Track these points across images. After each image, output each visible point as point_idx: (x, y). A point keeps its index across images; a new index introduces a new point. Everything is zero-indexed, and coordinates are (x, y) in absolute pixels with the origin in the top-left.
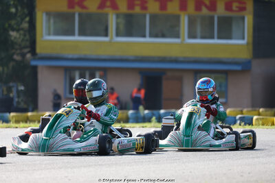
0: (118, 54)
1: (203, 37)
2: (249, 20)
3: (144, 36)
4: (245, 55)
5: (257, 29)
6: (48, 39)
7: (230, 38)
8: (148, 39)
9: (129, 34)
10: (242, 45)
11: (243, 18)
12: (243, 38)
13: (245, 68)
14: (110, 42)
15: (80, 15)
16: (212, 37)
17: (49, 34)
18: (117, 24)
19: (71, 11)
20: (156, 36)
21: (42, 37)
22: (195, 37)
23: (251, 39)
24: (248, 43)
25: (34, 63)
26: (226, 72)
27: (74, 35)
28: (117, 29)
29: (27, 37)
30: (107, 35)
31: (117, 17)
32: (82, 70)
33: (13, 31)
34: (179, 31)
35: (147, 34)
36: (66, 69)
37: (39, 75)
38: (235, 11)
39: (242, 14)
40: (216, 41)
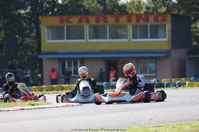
0: (91, 49)
1: (141, 38)
2: (168, 26)
3: (106, 38)
4: (167, 47)
5: (173, 32)
6: (48, 42)
7: (157, 38)
8: (108, 40)
9: (97, 37)
10: (165, 41)
11: (165, 26)
12: (165, 37)
13: (167, 55)
14: (86, 42)
15: (67, 26)
16: (147, 38)
17: (49, 39)
18: (89, 31)
19: (62, 25)
20: (113, 38)
21: (45, 41)
22: (136, 38)
23: (170, 38)
24: (168, 40)
25: (40, 56)
26: (156, 58)
27: (64, 39)
28: (89, 34)
29: (35, 41)
30: (83, 39)
31: (89, 28)
32: (69, 60)
33: (27, 38)
34: (127, 34)
35: (108, 37)
36: (60, 59)
37: (44, 64)
38: (160, 21)
39: (164, 23)
40: (149, 40)
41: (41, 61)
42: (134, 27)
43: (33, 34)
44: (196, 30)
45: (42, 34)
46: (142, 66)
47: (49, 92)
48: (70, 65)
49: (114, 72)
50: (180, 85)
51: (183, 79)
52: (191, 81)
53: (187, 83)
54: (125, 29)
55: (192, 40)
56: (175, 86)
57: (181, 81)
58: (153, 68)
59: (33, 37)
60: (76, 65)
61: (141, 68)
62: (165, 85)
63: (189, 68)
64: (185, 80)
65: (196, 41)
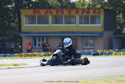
1: (84, 24)
2: (102, 17)
3: (63, 24)
4: (101, 30)
5: (105, 20)
6: (26, 26)
7: (95, 24)
8: (64, 25)
9: (56, 23)
10: (99, 26)
11: (100, 16)
12: (100, 24)
13: (101, 35)
14: (50, 26)
15: (38, 16)
17: (26, 24)
18: (52, 19)
19: (34, 15)
20: (67, 24)
21: (24, 25)
22: (82, 24)
23: (103, 24)
24: (102, 25)
25: (20, 35)
26: (94, 37)
27: (36, 24)
28: (52, 21)
29: (18, 25)
30: (48, 24)
31: (52, 17)
32: (39, 37)
33: (12, 23)
34: (76, 21)
35: (64, 23)
36: (33, 37)
37: (23, 40)
38: (97, 13)
39: (99, 14)
40: (90, 25)
41: (21, 38)
42: (81, 17)
43: (16, 20)
44: (119, 19)
45: (22, 20)
46: (85, 42)
47: (26, 57)
48: (39, 40)
50: (109, 54)
52: (116, 52)
53: (114, 53)
54: (75, 18)
55: (117, 26)
56: (106, 55)
57: (110, 51)
58: (92, 43)
59: (16, 22)
60: (43, 40)
61: (84, 43)
62: (100, 54)
63: (115, 43)
64: (112, 51)
65: (119, 26)
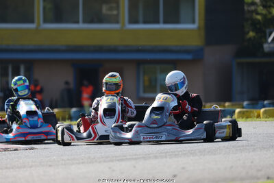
1: (145, 22)
3: (77, 22)
4: (196, 42)
5: (209, 10)
7: (177, 22)
8: (81, 26)
9: (58, 19)
10: (192, 30)
12: (193, 22)
13: (196, 56)
14: (37, 29)
16: (157, 22)
18: (44, 8)
20: (92, 22)
22: (136, 22)
23: (203, 23)
24: (199, 28)
26: (174, 63)
28: (44, 14)
30: (32, 21)
31: (44, 1)
32: (4, 63)
34: (118, 15)
35: (81, 20)
40: (161, 26)
44: (253, 8)
46: (146, 78)
49: (90, 89)
51: (227, 104)
52: (243, 108)
53: (237, 110)
54: (114, 5)
55: (247, 30)
57: (224, 107)
61: (144, 82)
63: (238, 83)
64: (233, 105)
65: (253, 31)
